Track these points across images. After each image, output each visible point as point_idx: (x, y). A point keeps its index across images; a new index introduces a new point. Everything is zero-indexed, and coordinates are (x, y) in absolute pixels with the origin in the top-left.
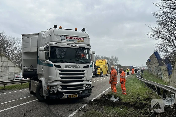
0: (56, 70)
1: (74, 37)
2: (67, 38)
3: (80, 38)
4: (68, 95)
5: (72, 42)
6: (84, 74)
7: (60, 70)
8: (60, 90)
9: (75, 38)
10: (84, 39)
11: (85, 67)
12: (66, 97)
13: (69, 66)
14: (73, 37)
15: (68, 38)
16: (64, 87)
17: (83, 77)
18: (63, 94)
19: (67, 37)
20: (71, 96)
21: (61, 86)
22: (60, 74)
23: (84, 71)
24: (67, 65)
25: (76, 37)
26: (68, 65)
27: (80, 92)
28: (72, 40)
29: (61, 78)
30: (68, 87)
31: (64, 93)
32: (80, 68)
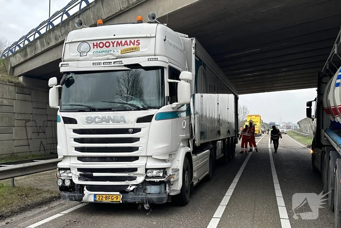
0: (67, 129)
1: (113, 41)
2: (95, 47)
3: (128, 41)
4: (95, 195)
5: (107, 56)
6: (137, 139)
7: (75, 131)
8: (76, 181)
9: (113, 43)
10: (141, 41)
11: (140, 120)
12: (92, 199)
13: (97, 120)
14: (110, 41)
15: (97, 45)
16: (86, 174)
17: (136, 149)
18: (83, 191)
19: (95, 44)
20: (104, 196)
21: (79, 170)
22: (76, 140)
23: (139, 130)
24: (92, 118)
25: (116, 41)
26: (93, 116)
27: (129, 188)
28: (107, 49)
29: (77, 149)
30: (95, 174)
31: (85, 188)
32: (125, 122)
